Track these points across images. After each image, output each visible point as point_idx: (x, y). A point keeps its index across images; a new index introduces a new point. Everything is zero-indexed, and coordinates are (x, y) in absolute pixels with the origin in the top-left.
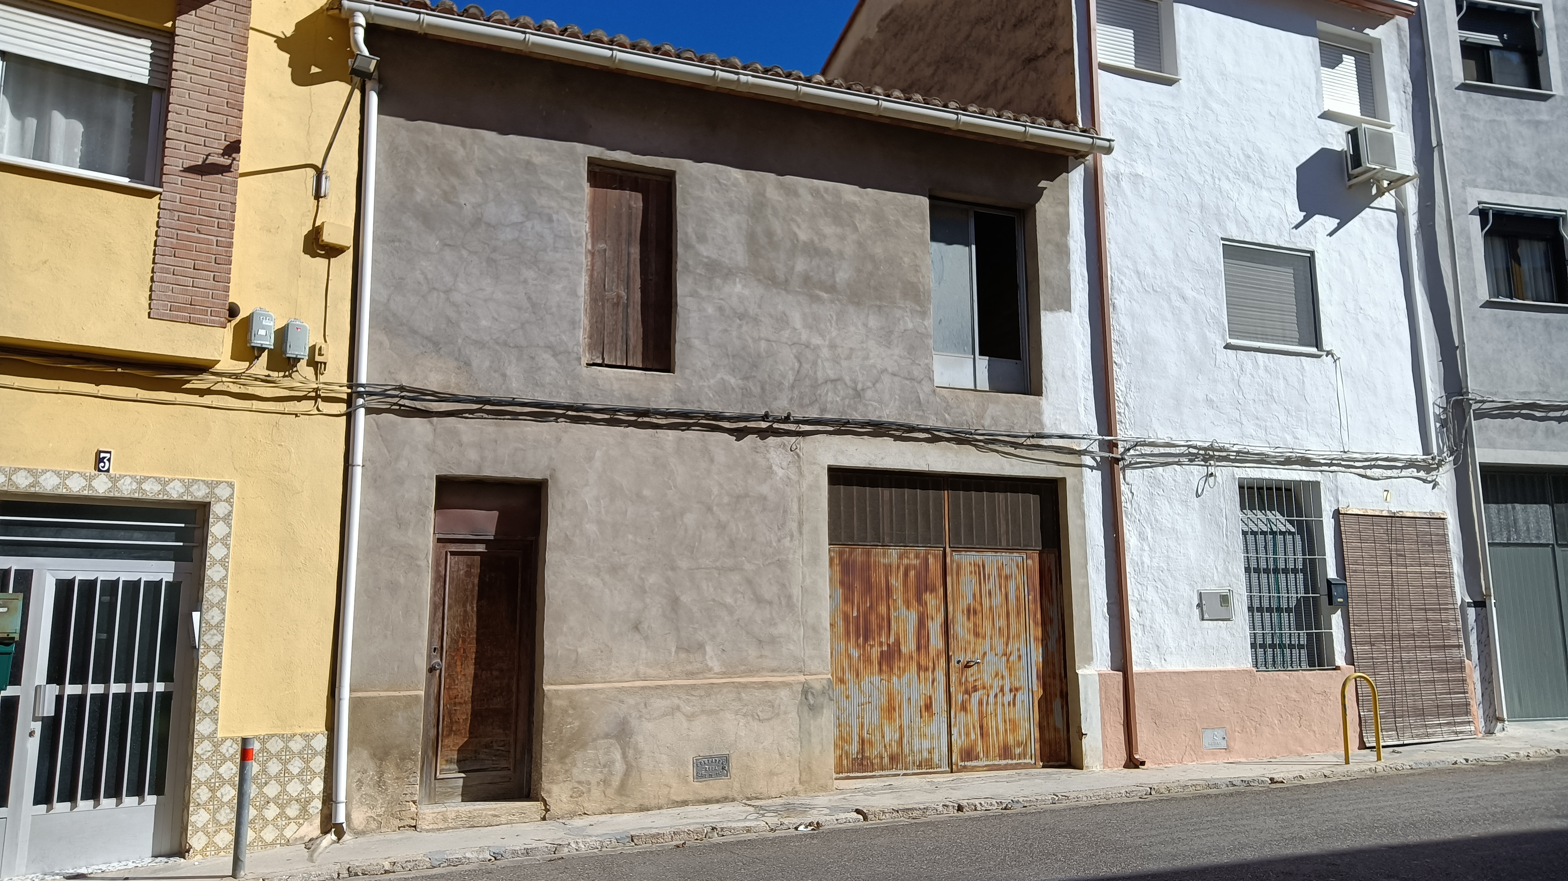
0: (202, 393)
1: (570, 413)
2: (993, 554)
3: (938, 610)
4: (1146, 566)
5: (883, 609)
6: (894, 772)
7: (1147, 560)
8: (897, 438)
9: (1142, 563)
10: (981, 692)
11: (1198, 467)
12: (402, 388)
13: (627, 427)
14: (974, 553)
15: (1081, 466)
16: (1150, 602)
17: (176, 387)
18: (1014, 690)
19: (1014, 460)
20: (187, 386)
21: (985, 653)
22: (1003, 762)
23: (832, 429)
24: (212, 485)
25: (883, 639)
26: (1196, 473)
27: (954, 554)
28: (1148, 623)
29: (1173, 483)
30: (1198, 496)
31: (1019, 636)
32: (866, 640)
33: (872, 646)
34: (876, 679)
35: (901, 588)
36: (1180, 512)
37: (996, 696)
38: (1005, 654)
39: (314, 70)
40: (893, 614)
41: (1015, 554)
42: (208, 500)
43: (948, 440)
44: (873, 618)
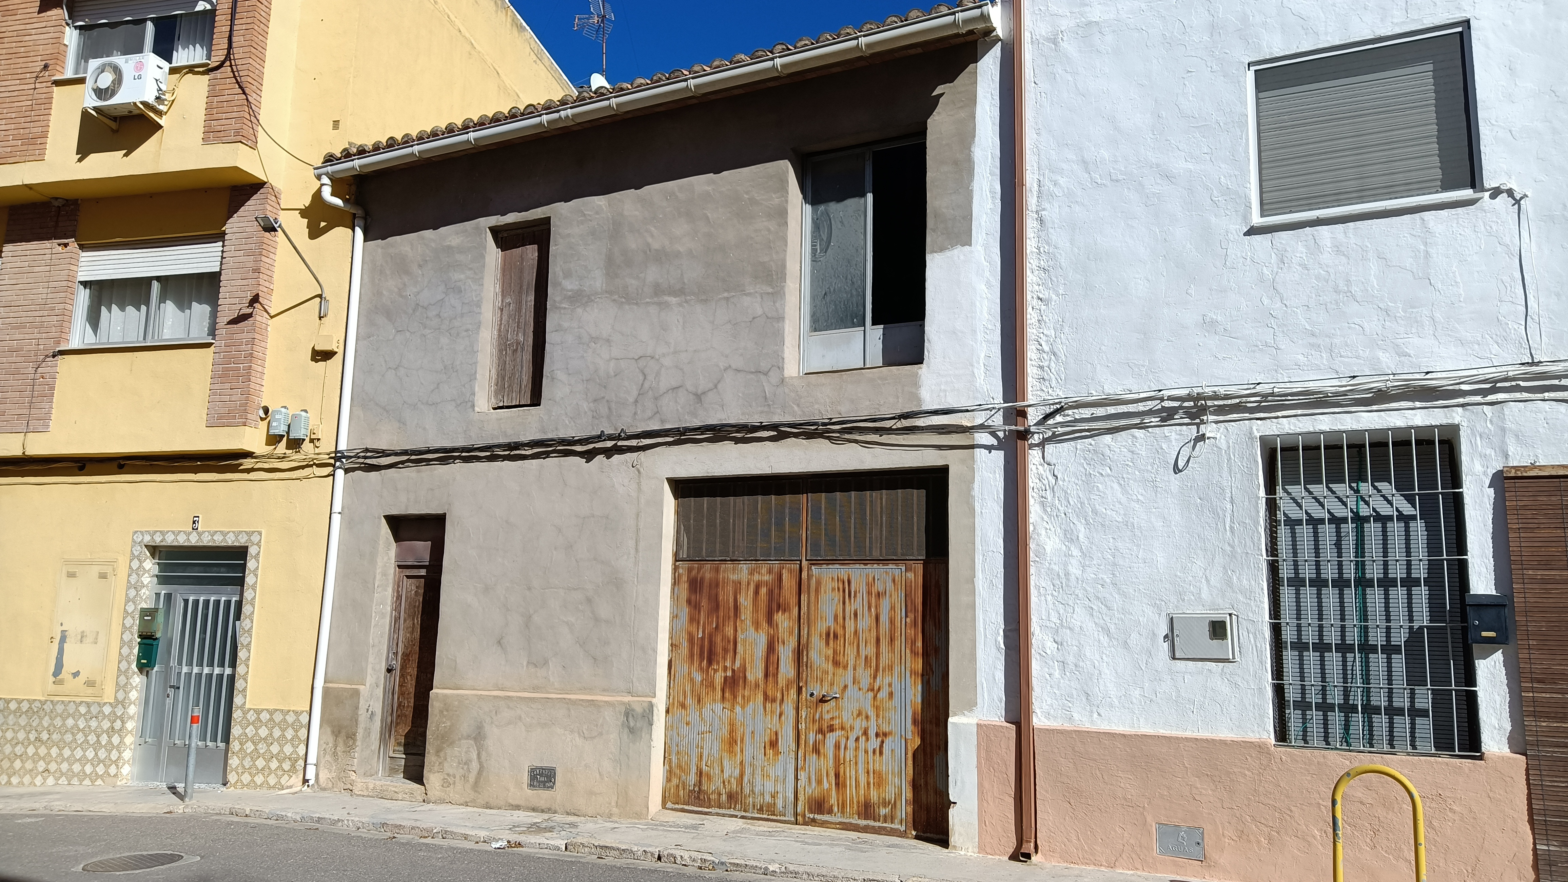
0: (248, 471)
1: (464, 454)
2: (862, 566)
3: (791, 633)
4: (1073, 578)
5: (729, 631)
6: (732, 812)
7: (1075, 570)
8: (737, 441)
9: (1067, 574)
10: (838, 733)
11: (1178, 428)
12: (367, 450)
13: (503, 461)
14: (837, 566)
15: (972, 447)
16: (1077, 629)
17: (235, 469)
18: (882, 735)
19: (878, 450)
20: (241, 468)
21: (846, 687)
22: (863, 822)
23: (672, 439)
24: (249, 534)
25: (728, 664)
26: (1174, 436)
27: (813, 567)
28: (1071, 659)
29: (1129, 455)
30: (1177, 470)
31: (891, 668)
32: (710, 663)
33: (716, 671)
34: (718, 707)
35: (750, 607)
36: (1140, 497)
37: (857, 739)
38: (872, 690)
39: (323, 224)
40: (740, 637)
41: (891, 566)
42: (247, 545)
43: (796, 435)
44: (719, 639)
